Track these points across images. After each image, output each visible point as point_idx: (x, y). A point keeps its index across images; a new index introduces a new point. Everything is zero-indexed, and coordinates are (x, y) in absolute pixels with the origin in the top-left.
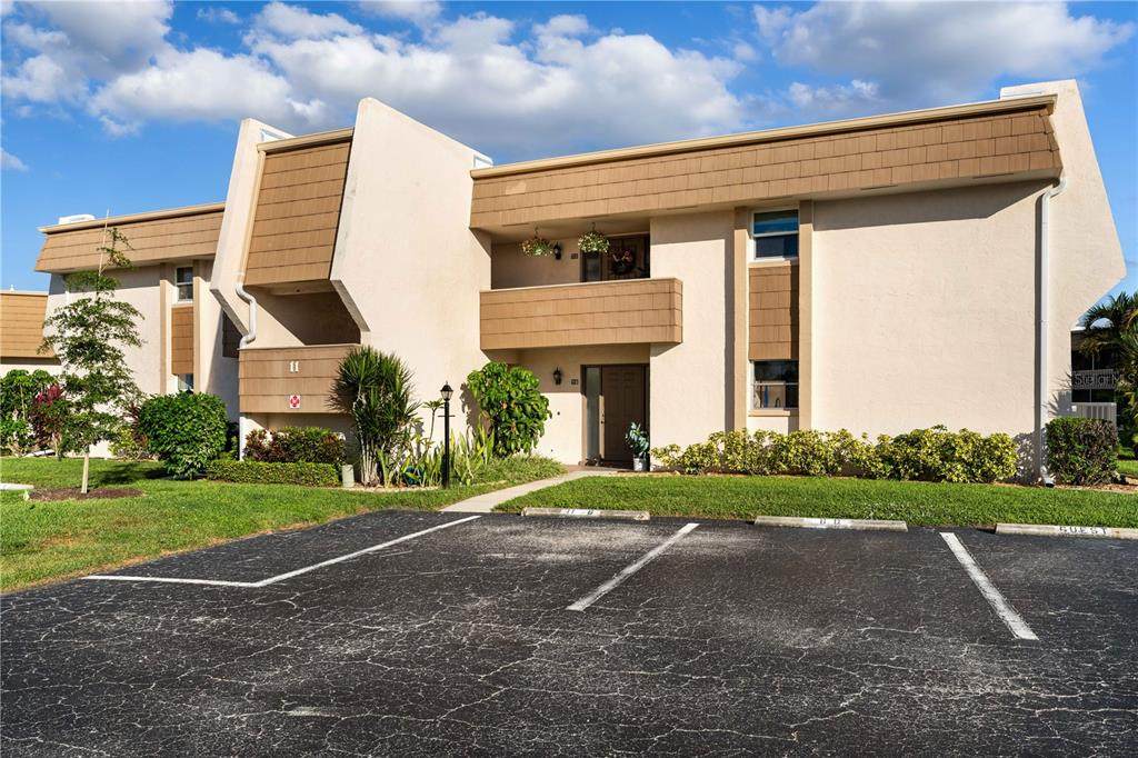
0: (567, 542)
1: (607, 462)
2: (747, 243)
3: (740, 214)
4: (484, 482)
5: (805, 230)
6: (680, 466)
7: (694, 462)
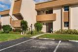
0: (44, 44)
1: (49, 32)
2: (63, 10)
3: (63, 6)
4: (36, 34)
5: (70, 8)
6: (56, 33)
7: (58, 32)
